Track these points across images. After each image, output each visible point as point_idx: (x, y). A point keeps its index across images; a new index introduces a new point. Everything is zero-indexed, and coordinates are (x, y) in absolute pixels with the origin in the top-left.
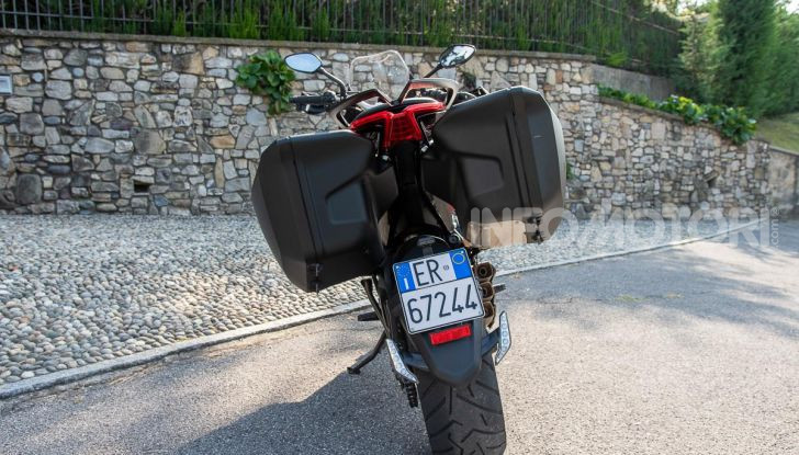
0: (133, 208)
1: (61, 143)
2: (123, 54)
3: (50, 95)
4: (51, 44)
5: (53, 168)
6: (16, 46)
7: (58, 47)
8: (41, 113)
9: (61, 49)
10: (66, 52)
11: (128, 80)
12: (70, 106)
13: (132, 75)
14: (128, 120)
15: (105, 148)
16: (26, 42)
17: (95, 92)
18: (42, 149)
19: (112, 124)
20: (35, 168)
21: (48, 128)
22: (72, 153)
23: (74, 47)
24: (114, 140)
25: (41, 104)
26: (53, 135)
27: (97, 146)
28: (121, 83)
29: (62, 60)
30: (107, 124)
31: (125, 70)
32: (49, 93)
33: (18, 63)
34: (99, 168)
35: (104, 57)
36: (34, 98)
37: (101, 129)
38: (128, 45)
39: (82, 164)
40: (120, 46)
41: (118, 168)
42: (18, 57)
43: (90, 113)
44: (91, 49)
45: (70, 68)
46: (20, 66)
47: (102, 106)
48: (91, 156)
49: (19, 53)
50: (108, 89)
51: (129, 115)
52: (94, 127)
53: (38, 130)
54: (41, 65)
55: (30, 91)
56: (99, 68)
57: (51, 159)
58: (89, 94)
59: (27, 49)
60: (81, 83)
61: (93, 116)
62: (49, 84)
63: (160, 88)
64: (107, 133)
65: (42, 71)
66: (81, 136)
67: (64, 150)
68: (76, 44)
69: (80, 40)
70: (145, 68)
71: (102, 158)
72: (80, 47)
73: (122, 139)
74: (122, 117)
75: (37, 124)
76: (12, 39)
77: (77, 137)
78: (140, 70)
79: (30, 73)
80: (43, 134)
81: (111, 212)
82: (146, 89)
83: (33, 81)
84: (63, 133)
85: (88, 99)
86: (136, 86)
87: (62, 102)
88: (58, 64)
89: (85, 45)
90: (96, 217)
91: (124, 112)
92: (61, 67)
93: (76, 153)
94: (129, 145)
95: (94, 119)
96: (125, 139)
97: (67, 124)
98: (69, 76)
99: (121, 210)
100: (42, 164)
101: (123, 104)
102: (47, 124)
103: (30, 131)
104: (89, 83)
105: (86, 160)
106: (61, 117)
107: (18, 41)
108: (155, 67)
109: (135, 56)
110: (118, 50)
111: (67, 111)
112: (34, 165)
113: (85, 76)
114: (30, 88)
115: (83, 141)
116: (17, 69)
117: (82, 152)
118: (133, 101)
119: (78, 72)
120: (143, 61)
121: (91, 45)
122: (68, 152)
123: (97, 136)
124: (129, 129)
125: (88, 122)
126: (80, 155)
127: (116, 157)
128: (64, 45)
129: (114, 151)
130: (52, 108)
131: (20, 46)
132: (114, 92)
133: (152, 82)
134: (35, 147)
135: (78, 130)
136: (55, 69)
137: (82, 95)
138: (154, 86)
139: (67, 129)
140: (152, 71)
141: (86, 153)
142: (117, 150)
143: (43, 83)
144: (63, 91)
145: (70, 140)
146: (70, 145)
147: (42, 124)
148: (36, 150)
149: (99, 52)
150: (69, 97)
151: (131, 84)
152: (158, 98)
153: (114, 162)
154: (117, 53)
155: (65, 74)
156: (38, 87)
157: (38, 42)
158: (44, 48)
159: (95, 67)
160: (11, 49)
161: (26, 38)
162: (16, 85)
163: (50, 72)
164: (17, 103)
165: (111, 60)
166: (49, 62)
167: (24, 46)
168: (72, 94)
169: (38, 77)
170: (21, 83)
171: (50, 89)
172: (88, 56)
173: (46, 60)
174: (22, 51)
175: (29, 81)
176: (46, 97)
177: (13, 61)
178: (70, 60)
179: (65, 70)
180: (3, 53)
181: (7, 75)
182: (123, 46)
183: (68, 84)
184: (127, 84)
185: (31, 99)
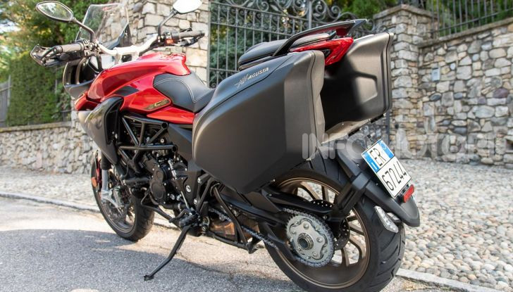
0: (506, 163)
1: (462, 112)
2: (505, 36)
4: (461, 41)
5: (457, 129)
6: (444, 48)
7: (464, 42)
8: (453, 91)
9: (467, 43)
10: (469, 43)
11: (509, 56)
12: (468, 84)
13: (511, 52)
14: (506, 89)
15: (489, 113)
16: (449, 44)
17: (485, 70)
18: (452, 116)
19: (494, 93)
20: (447, 130)
21: (456, 101)
22: (468, 118)
23: (474, 40)
24: (494, 106)
25: (453, 85)
26: (458, 106)
27: (483, 112)
28: (504, 60)
29: (466, 51)
30: (491, 95)
31: (506, 48)
32: (459, 77)
33: (443, 59)
34: (483, 130)
35: (491, 41)
36: (451, 81)
37: (487, 98)
38: (509, 27)
39: (473, 127)
40: (503, 30)
41: (496, 129)
42: (444, 55)
43: (481, 87)
44: (484, 38)
45: (471, 55)
46: (444, 61)
47: (488, 80)
48: (478, 120)
49: (445, 52)
50: (494, 67)
51: (507, 86)
52: (483, 97)
53: (450, 103)
54: (454, 58)
55: (449, 77)
56: (488, 51)
57: (455, 123)
58: (480, 73)
59: (449, 49)
60: (477, 65)
61: (483, 89)
62: (459, 70)
64: (491, 101)
65: (455, 62)
66: (474, 105)
67: (463, 116)
68: (475, 37)
69: (477, 33)
71: (486, 121)
72: (478, 39)
73: (500, 105)
74: (502, 88)
75: (449, 99)
76: (442, 44)
77: (471, 106)
79: (449, 64)
80: (452, 106)
81: (490, 165)
83: (451, 70)
84: (465, 104)
85: (481, 76)
87: (465, 81)
88: (464, 54)
89: (481, 36)
90: (479, 168)
91: (503, 83)
92: (466, 56)
93: (470, 119)
94: (505, 110)
95: (483, 91)
96: (503, 105)
97: (467, 98)
98: (470, 62)
99: (496, 163)
100: (451, 127)
101: (504, 77)
102: (455, 99)
103: (446, 105)
104: (482, 64)
105: (476, 124)
106: (464, 92)
107: (445, 44)
110: (502, 34)
111: (468, 87)
112: (446, 128)
113: (480, 60)
115: (475, 109)
116: (443, 64)
117: (474, 117)
118: (510, 73)
119: (476, 57)
121: (484, 35)
122: (465, 118)
123: (484, 104)
124: (506, 97)
125: (479, 94)
126: (473, 119)
127: (495, 120)
128: (468, 40)
129: (494, 116)
130: (459, 86)
131: (446, 47)
132: (497, 68)
134: (448, 115)
135: (472, 101)
136: (462, 58)
137: (476, 74)
139: (466, 100)
141: (477, 118)
142: (497, 115)
143: (456, 70)
144: (465, 73)
145: (467, 108)
146: (467, 112)
147: (453, 99)
148: (449, 117)
149: (489, 39)
150: (470, 77)
153: (494, 124)
154: (501, 36)
155: (467, 61)
156: (453, 73)
157: (455, 42)
158: (457, 45)
159: (486, 51)
160: (441, 51)
161: (448, 41)
162: (442, 74)
163: (459, 61)
164: (442, 86)
165: (497, 43)
166: (459, 54)
167: (448, 47)
168: (471, 74)
169: (453, 66)
170: (444, 72)
171: (459, 74)
172: (482, 44)
173: (458, 53)
174: (447, 51)
175: (449, 70)
176: (457, 79)
177: (441, 58)
178: (471, 50)
179: (468, 58)
180: (437, 55)
181: (437, 68)
182: (505, 29)
183: (469, 68)
184: (508, 59)
185: (448, 83)
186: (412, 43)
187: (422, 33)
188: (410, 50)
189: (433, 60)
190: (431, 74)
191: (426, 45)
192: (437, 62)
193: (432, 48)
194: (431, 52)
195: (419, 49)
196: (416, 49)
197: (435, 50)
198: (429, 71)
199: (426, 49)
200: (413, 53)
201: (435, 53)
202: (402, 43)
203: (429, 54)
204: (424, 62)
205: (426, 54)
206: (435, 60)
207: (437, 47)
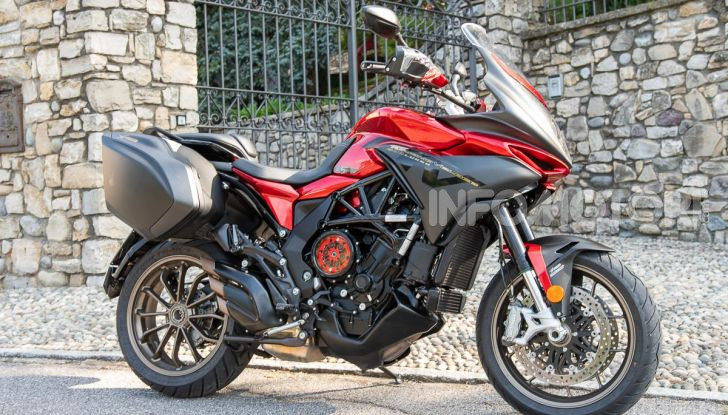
0: (680, 232)
1: (603, 149)
2: (674, 23)
3: (595, 93)
4: (598, 30)
5: (596, 179)
6: (568, 42)
7: (605, 32)
8: (586, 115)
9: (609, 33)
10: (613, 35)
11: (681, 58)
12: (613, 102)
13: (686, 49)
14: (679, 112)
15: (649, 152)
16: (576, 35)
17: (642, 80)
18: (586, 156)
19: (658, 119)
20: (578, 180)
21: (592, 132)
22: (614, 160)
23: (621, 29)
24: (659, 140)
25: (586, 104)
26: (596, 139)
27: (640, 150)
28: (672, 63)
29: (609, 48)
30: (652, 121)
31: (676, 44)
32: (596, 90)
33: (568, 60)
34: (640, 179)
35: (652, 32)
36: (582, 97)
37: (645, 127)
38: (683, 10)
39: (624, 174)
40: (672, 13)
41: (663, 177)
42: (568, 54)
43: (635, 108)
44: (639, 26)
45: (617, 54)
46: (570, 63)
47: (648, 96)
48: (632, 162)
49: (570, 49)
50: (656, 75)
51: (680, 106)
52: (638, 125)
53: (582, 135)
54: (587, 58)
55: (577, 90)
56: (646, 48)
57: (593, 168)
58: (634, 85)
59: (577, 43)
60: (628, 72)
61: (638, 112)
62: (596, 79)
63: (720, 60)
64: (652, 132)
65: (589, 65)
66: (624, 138)
67: (606, 156)
68: (623, 24)
69: (627, 18)
70: (702, 36)
71: (645, 165)
72: (628, 27)
73: (668, 138)
74: (670, 109)
75: (581, 129)
76: (565, 34)
77: (619, 140)
78: (696, 41)
79: (578, 69)
80: (587, 139)
81: (655, 236)
82: (702, 66)
83: (582, 79)
84: (608, 136)
85: (635, 90)
86: (689, 65)
87: (607, 98)
88: (604, 53)
89: (633, 23)
90: (640, 241)
91: (673, 101)
92: (608, 56)
93: (618, 160)
94: (677, 145)
95: (638, 116)
96: (673, 138)
97: (611, 125)
98: (614, 66)
99: (664, 233)
100: (585, 175)
101: (673, 92)
102: (591, 128)
103: (575, 138)
104: (636, 71)
105: (628, 169)
106: (605, 116)
107: (570, 35)
108: (715, 32)
109: (689, 23)
110: (670, 20)
111: (612, 108)
112: (577, 177)
113: (632, 62)
114: (578, 87)
115: (626, 144)
116: (567, 68)
117: (624, 158)
118: (684, 85)
119: (625, 58)
120: (700, 27)
121: (639, 21)
122: (609, 159)
123: (641, 137)
124: (678, 124)
125: (632, 120)
126: (623, 162)
127: (661, 162)
128: (610, 28)
129: (659, 155)
130: (597, 107)
131: (571, 41)
132: (663, 76)
133: (712, 53)
134: (579, 155)
135: (620, 132)
136: (602, 59)
137: (627, 86)
138: (714, 58)
139: (609, 131)
140: (711, 38)
141: (629, 159)
142: (663, 154)
143: (590, 79)
144: (606, 84)
145: (612, 143)
146: (612, 150)
147: (587, 127)
148: (582, 158)
149: (647, 27)
150: (615, 91)
151: (684, 62)
152: (716, 75)
153: (659, 169)
154: (668, 24)
155: (610, 64)
156: (585, 84)
157: (588, 32)
158: (592, 37)
159: (642, 47)
160: (563, 46)
161: (576, 29)
162: (566, 86)
163: (596, 64)
164: (566, 106)
165: (661, 35)
166: (596, 53)
167: (575, 40)
168: (618, 87)
169: (585, 73)
170: (570, 83)
171: (595, 85)
172: (635, 37)
173: (593, 51)
174: (573, 46)
175: (578, 79)
176: (592, 95)
177: (564, 59)
178: (617, 46)
179: (611, 58)
180: (556, 52)
181: (558, 76)
182: (675, 12)
183: (614, 75)
184: (679, 62)
185: (578, 100)
186: (511, 32)
187: (526, 14)
188: (509, 45)
189: (550, 61)
190: (546, 85)
191: (536, 35)
192: (557, 65)
193: (548, 41)
194: (544, 46)
195: (523, 41)
196: (517, 42)
197: (553, 43)
198: (541, 80)
199: (536, 42)
200: (514, 49)
201: (552, 49)
202: (497, 31)
203: (541, 50)
204: (532, 64)
205: (536, 51)
206: (553, 62)
207: (555, 39)
